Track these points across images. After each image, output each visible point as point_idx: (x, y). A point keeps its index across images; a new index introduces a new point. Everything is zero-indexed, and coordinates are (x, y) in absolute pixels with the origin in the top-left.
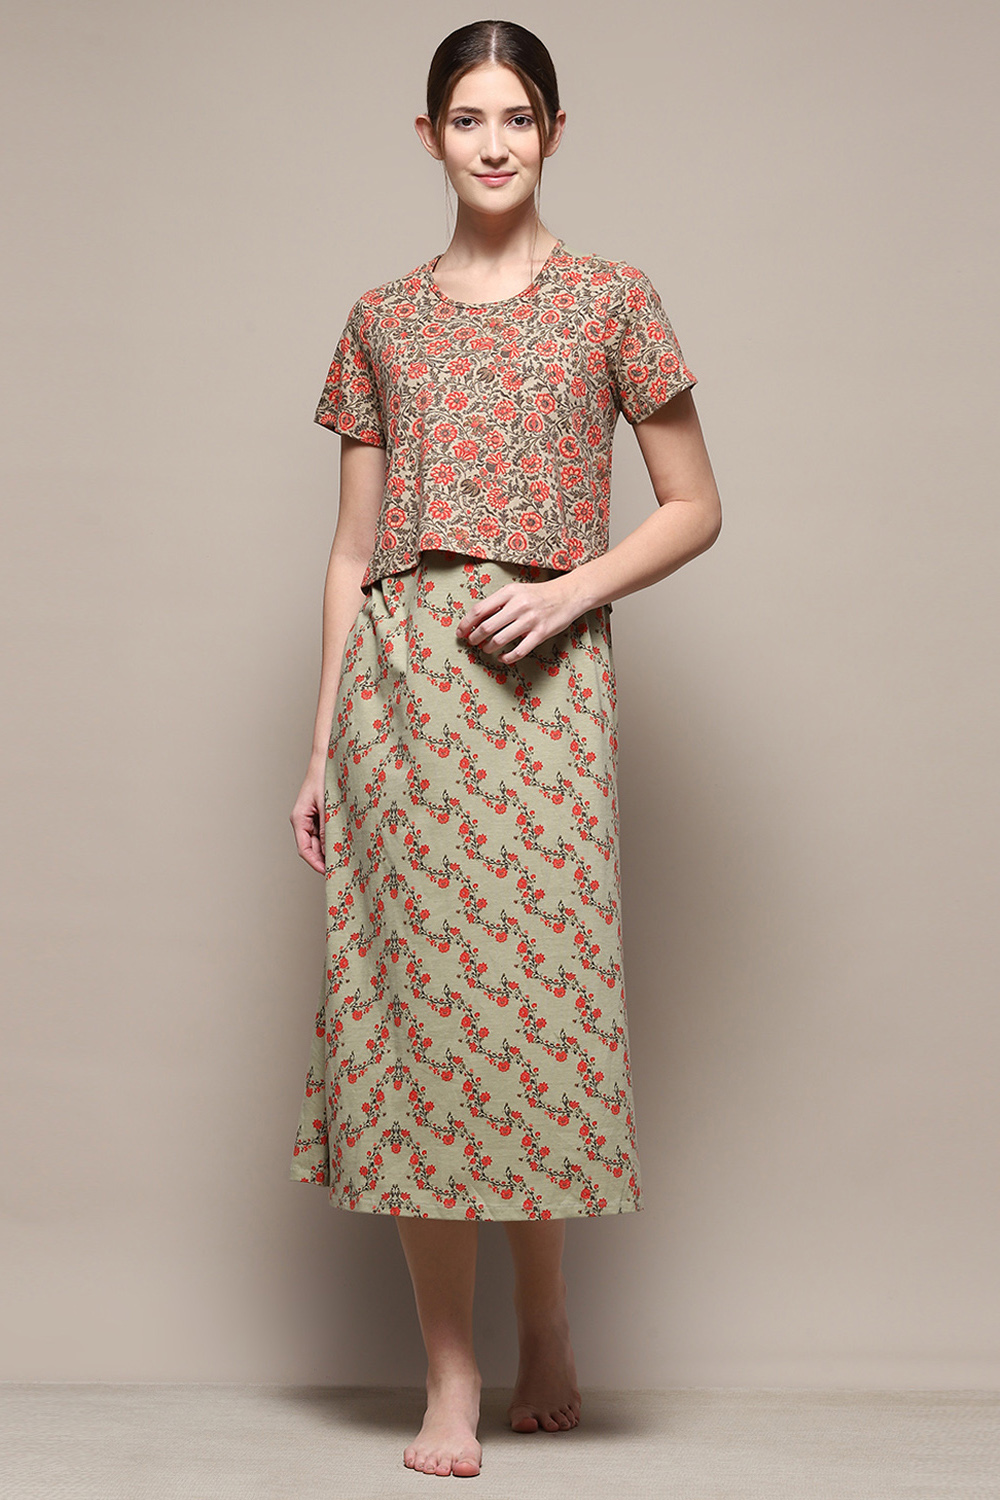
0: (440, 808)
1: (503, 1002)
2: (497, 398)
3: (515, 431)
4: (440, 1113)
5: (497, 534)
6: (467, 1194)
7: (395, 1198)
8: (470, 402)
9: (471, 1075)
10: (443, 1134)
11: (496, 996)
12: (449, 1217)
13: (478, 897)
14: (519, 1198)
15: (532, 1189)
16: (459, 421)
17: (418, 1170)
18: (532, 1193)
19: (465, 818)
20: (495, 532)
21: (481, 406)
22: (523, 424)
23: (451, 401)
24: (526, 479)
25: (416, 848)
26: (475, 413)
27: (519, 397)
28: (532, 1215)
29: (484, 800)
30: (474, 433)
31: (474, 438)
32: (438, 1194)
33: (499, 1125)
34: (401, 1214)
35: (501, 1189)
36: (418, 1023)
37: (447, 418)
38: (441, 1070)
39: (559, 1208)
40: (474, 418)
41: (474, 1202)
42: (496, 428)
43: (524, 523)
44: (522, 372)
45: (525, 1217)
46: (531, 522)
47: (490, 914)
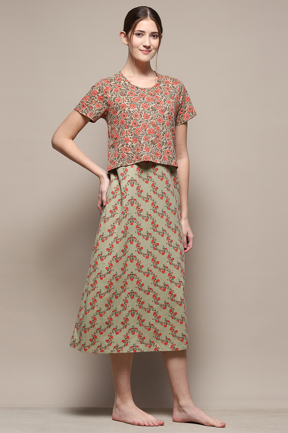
0: (146, 236)
1: (164, 290)
2: (158, 116)
3: (163, 126)
4: (147, 322)
5: (160, 156)
6: (154, 344)
7: (134, 347)
8: (150, 117)
9: (155, 311)
10: (147, 328)
11: (162, 288)
12: (150, 351)
13: (157, 261)
14: (169, 345)
15: (173, 342)
16: (148, 122)
17: (140, 339)
18: (173, 343)
19: (153, 239)
20: (159, 155)
21: (154, 118)
22: (165, 124)
23: (145, 116)
24: (166, 140)
25: (139, 248)
26: (152, 120)
27: (164, 116)
28: (173, 349)
29: (158, 233)
30: (153, 126)
31: (153, 128)
32: (146, 345)
33: (164, 324)
34: (137, 352)
35: (164, 342)
36: (140, 298)
37: (144, 122)
38: (147, 310)
39: (181, 347)
40: (152, 122)
41: (156, 346)
42: (158, 125)
43: (166, 153)
44: (164, 109)
45: (171, 350)
46: (168, 153)
47: (160, 266)
